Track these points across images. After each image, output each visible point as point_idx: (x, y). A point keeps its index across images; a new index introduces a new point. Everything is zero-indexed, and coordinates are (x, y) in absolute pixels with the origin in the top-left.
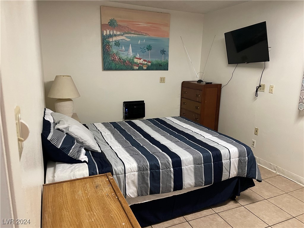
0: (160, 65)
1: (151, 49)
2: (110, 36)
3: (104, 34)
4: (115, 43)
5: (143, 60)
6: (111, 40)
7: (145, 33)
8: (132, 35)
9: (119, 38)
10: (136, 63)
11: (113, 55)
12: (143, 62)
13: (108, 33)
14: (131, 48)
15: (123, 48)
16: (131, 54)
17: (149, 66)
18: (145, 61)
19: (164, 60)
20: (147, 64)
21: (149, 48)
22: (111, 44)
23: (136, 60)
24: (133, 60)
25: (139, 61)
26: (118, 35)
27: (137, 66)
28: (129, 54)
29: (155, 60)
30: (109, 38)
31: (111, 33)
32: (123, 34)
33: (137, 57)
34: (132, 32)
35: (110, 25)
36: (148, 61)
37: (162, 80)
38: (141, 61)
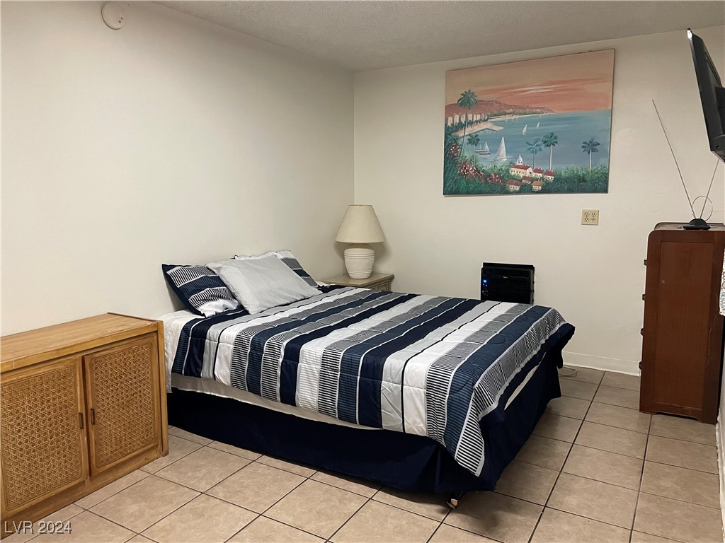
0: (582, 179)
1: (557, 142)
2: (461, 126)
3: (449, 124)
4: (469, 139)
5: (532, 171)
6: (461, 134)
7: (540, 108)
8: (508, 117)
9: (476, 128)
10: (513, 178)
11: (465, 163)
12: (534, 175)
13: (457, 120)
14: (503, 144)
15: (487, 147)
16: (503, 156)
17: (547, 183)
18: (536, 171)
19: (596, 167)
20: (542, 178)
21: (550, 140)
22: (460, 143)
23: (514, 172)
24: (507, 171)
25: (521, 173)
26: (477, 122)
27: (517, 185)
28: (498, 158)
29: (565, 168)
30: (457, 131)
31: (463, 120)
32: (488, 119)
33: (517, 164)
34: (508, 111)
35: (461, 105)
36: (545, 171)
37: (590, 218)
38: (528, 172)
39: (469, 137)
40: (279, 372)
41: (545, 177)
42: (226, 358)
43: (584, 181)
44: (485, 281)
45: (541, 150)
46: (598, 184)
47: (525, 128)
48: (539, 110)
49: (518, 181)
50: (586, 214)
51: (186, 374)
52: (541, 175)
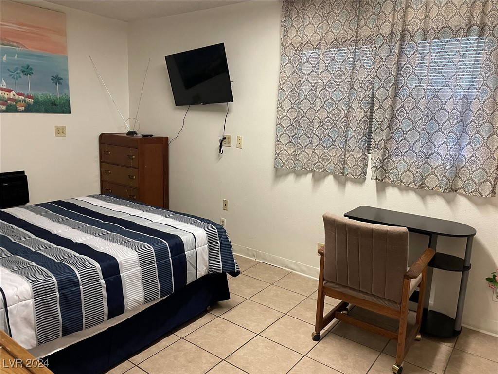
0: (54, 104)
1: (32, 73)
5: (15, 94)
7: (16, 43)
12: (17, 97)
17: (29, 105)
18: (19, 94)
19: (61, 96)
20: (24, 100)
21: (27, 71)
27: (4, 105)
29: (41, 94)
36: (26, 95)
37: (60, 131)
38: (12, 95)
40: (104, 293)
41: (26, 99)
45: (20, 77)
46: (63, 107)
49: (3, 101)
52: (23, 97)
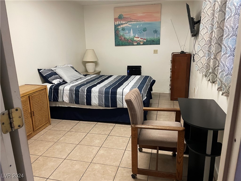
0: (153, 41)
2: (119, 25)
3: (116, 24)
4: (122, 29)
5: (140, 39)
6: (119, 27)
7: (142, 20)
8: (133, 23)
9: (124, 26)
10: (135, 41)
11: (121, 36)
13: (118, 23)
14: (132, 31)
15: (127, 31)
16: (132, 34)
17: (144, 42)
19: (157, 38)
20: (143, 41)
21: (145, 30)
22: (119, 30)
23: (135, 39)
24: (133, 39)
25: (137, 39)
26: (124, 24)
27: (136, 43)
28: (130, 35)
29: (149, 38)
30: (118, 26)
31: (120, 23)
32: (127, 23)
33: (136, 36)
34: (133, 21)
35: (119, 18)
37: (156, 52)
38: (139, 39)
39: (122, 28)
40: (85, 97)
41: (144, 40)
42: (67, 95)
43: (154, 41)
44: (128, 71)
45: (142, 32)
46: (157, 42)
47: (138, 26)
48: (141, 21)
49: (136, 41)
50: (154, 51)
51: (53, 101)
52: (143, 40)
